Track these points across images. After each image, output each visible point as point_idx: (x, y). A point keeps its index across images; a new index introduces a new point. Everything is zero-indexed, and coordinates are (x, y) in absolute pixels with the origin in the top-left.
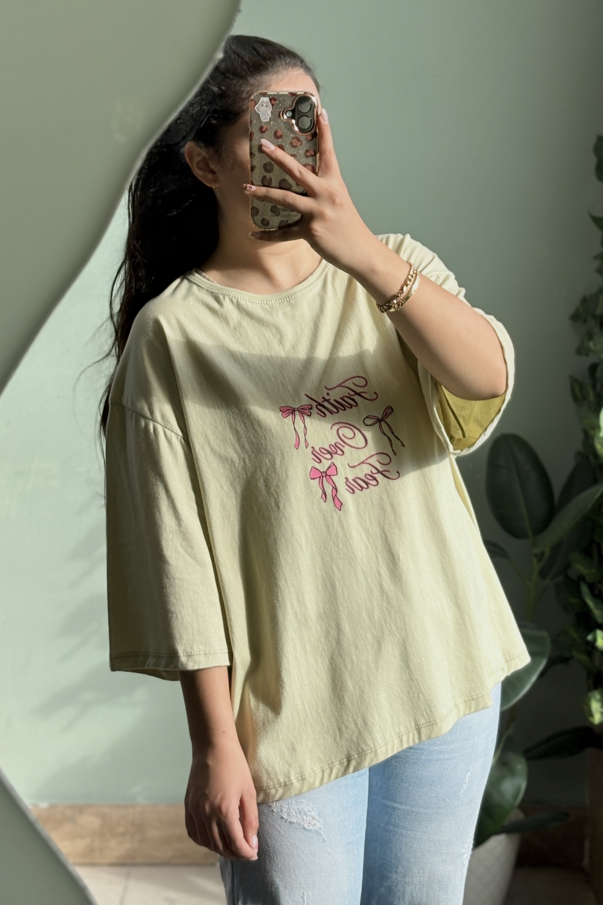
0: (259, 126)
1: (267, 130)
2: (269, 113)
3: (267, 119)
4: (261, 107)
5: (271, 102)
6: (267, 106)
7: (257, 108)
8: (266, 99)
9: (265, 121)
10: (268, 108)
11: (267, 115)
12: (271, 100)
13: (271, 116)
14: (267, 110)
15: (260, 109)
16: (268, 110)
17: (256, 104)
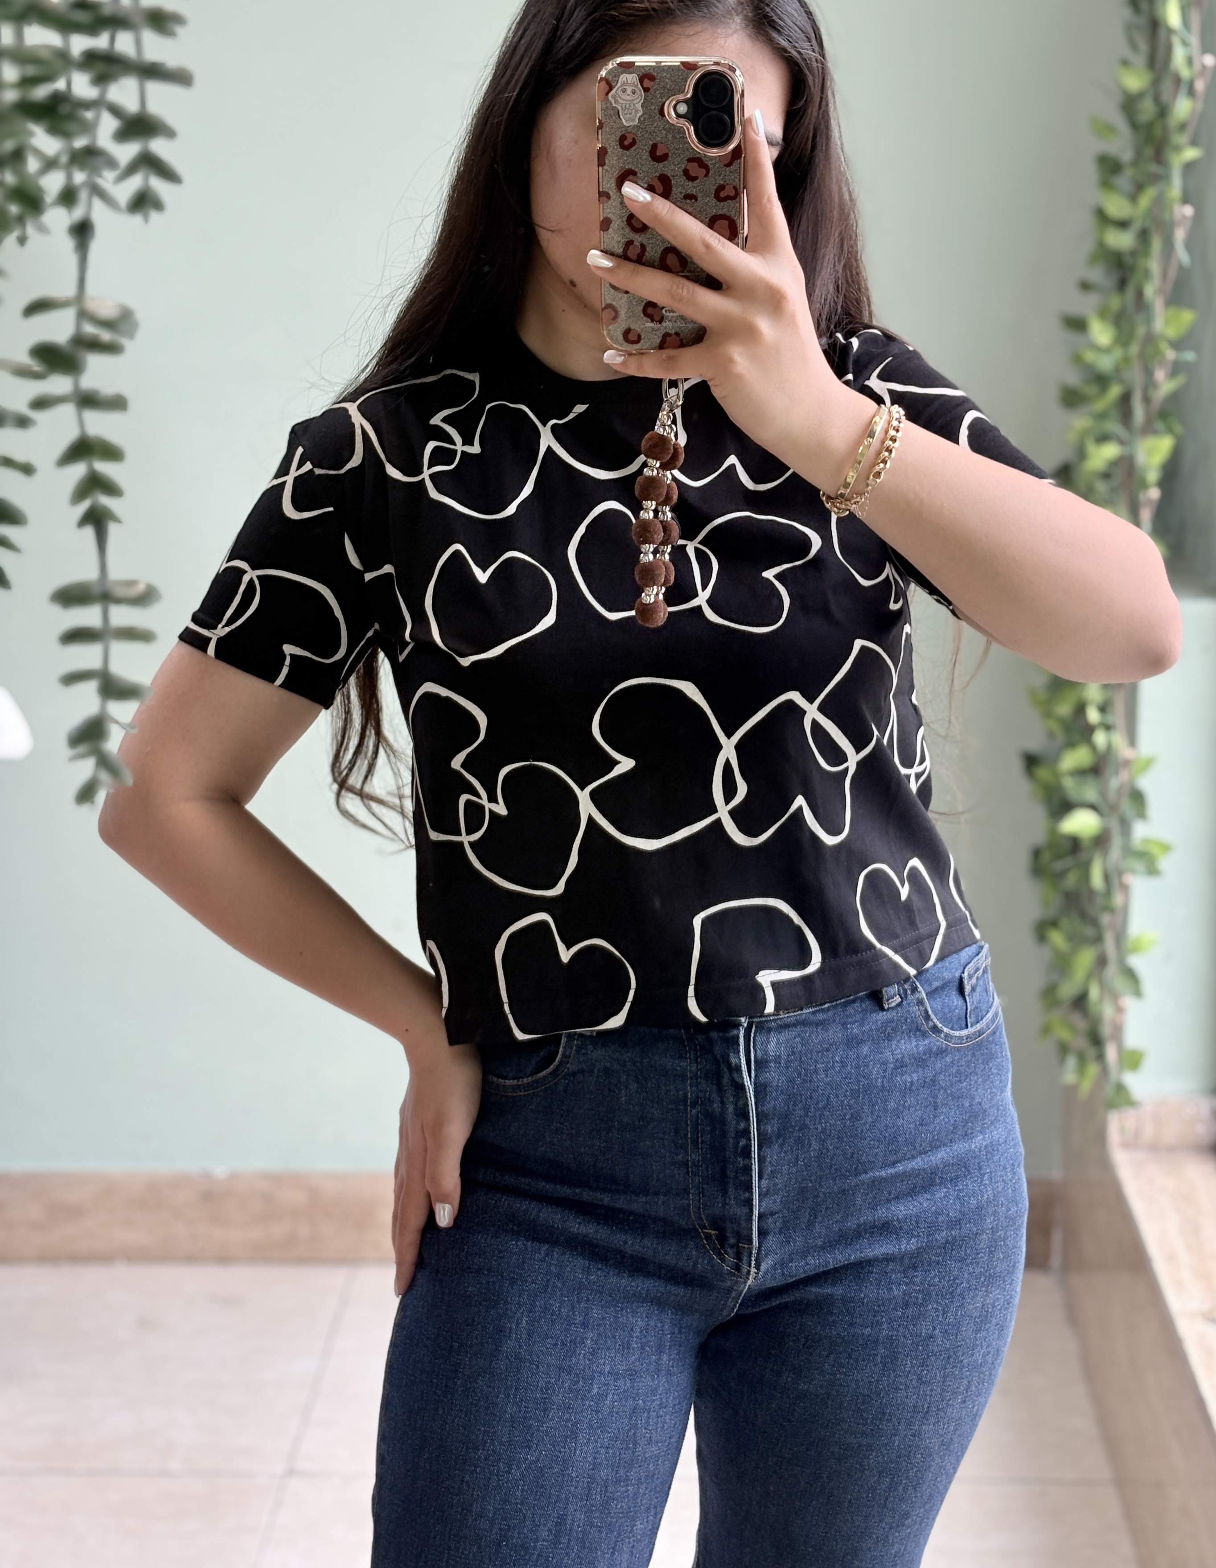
0: (619, 134)
1: (634, 142)
2: (639, 106)
3: (633, 120)
4: (622, 97)
5: (642, 84)
6: (634, 93)
7: (614, 97)
8: (631, 78)
9: (631, 124)
10: (636, 96)
11: (634, 111)
12: (641, 81)
13: (644, 114)
14: (633, 100)
15: (619, 99)
16: (635, 102)
17: (611, 88)
